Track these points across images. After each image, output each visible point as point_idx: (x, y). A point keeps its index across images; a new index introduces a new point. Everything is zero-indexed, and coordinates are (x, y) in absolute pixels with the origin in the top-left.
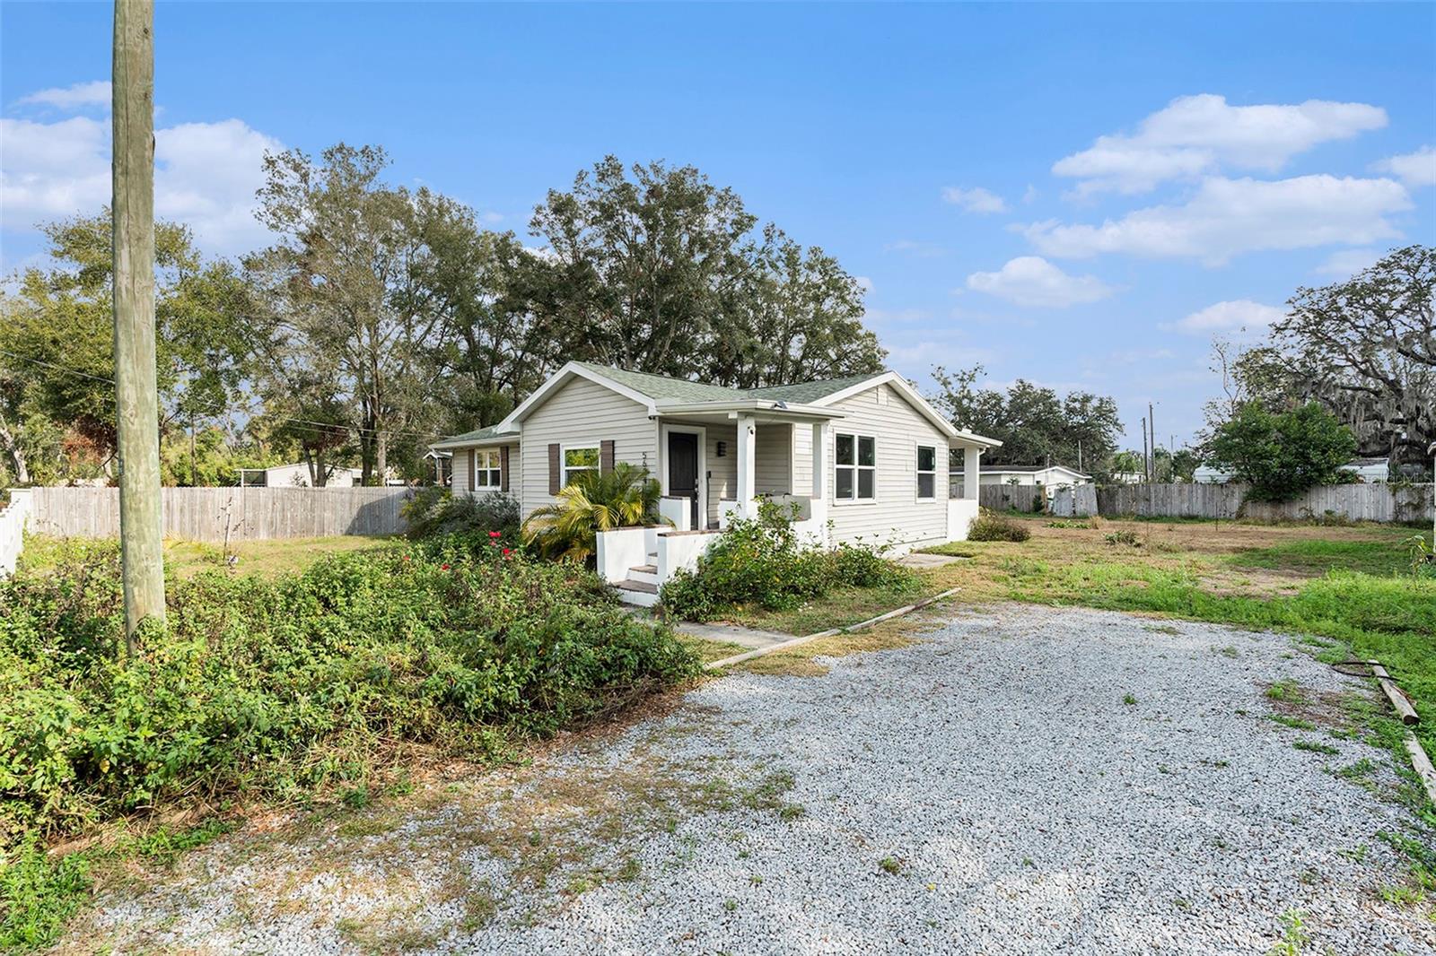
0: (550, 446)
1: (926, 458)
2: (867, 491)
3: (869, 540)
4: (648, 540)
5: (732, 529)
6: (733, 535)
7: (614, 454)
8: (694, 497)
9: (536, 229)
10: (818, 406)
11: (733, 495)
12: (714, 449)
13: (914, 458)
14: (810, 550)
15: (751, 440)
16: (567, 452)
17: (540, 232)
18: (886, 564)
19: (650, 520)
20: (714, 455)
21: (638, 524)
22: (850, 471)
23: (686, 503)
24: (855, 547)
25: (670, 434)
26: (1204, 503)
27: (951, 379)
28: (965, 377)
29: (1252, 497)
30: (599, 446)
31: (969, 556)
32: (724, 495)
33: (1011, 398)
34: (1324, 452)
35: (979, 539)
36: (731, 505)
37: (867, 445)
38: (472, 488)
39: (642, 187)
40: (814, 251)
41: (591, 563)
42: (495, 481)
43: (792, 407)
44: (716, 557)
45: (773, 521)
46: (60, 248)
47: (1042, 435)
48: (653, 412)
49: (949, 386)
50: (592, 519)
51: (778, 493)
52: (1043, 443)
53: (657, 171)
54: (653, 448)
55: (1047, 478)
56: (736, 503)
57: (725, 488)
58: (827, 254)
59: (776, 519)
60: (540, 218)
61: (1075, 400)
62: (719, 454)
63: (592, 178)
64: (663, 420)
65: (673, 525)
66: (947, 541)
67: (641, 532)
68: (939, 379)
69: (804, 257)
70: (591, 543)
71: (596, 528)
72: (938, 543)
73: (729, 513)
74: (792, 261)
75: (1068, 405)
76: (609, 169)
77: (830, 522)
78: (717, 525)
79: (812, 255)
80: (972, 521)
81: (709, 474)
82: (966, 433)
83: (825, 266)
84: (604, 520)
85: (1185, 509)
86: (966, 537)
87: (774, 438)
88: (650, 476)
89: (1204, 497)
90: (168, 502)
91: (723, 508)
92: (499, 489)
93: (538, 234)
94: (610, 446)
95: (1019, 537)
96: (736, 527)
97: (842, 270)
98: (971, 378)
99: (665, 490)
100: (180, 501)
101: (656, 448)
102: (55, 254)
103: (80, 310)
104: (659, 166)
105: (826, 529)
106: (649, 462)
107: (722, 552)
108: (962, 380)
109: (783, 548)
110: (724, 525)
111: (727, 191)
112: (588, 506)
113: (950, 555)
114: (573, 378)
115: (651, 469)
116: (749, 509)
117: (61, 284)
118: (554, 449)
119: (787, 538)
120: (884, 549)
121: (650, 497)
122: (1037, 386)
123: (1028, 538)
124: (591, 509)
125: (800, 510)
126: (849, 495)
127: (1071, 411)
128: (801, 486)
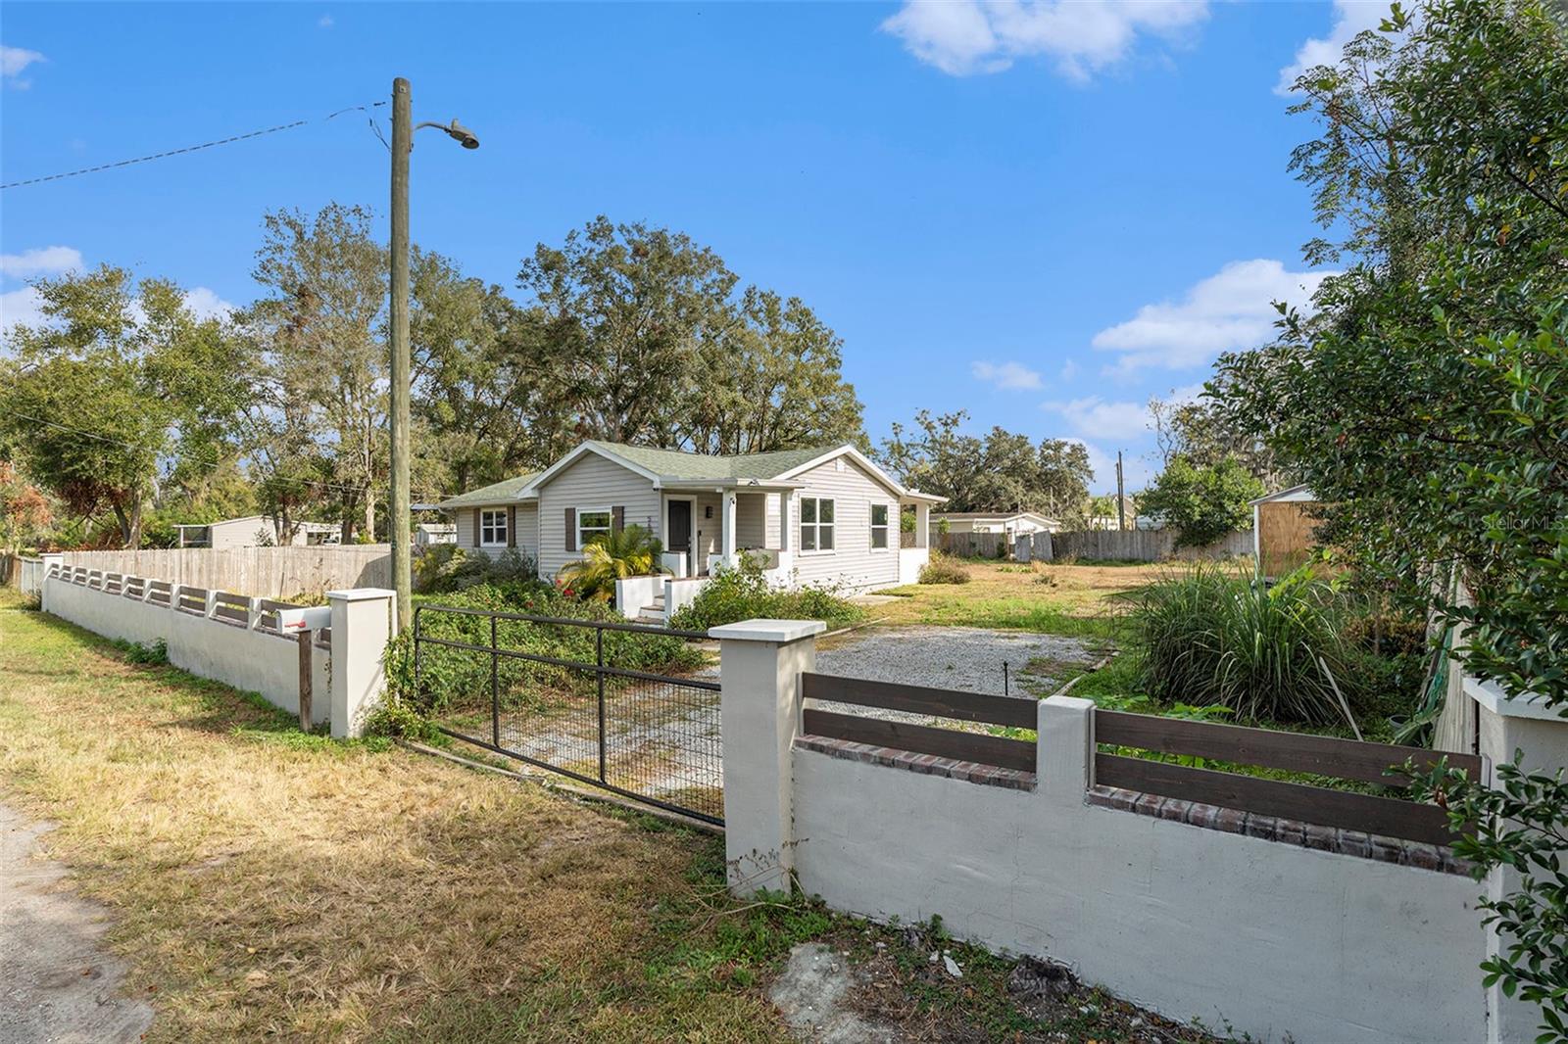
0: (566, 510)
1: (879, 514)
2: (827, 542)
3: (823, 583)
4: (656, 585)
5: (719, 576)
6: (719, 580)
7: (623, 518)
8: (689, 551)
9: (524, 282)
10: (781, 479)
11: (719, 550)
12: (704, 513)
13: (867, 516)
14: (778, 590)
15: (733, 507)
16: (582, 515)
17: (527, 284)
18: (834, 601)
19: (656, 570)
20: (703, 517)
21: (647, 574)
22: (813, 528)
23: (683, 556)
24: (813, 589)
25: (670, 502)
26: (1143, 548)
27: (936, 424)
28: (949, 421)
29: (1180, 543)
30: (610, 511)
31: (910, 596)
32: (712, 550)
33: (988, 445)
34: (1237, 502)
35: (926, 583)
36: (718, 558)
37: (827, 505)
38: (477, 545)
39: (628, 247)
40: (793, 302)
41: (613, 603)
42: (501, 537)
43: (762, 483)
44: (707, 596)
45: (749, 569)
46: (51, 305)
47: (1017, 482)
48: (657, 485)
49: (934, 431)
50: (613, 570)
51: (754, 548)
52: (1016, 490)
53: (640, 230)
54: (655, 514)
55: (1017, 524)
56: (721, 557)
57: (712, 544)
58: (806, 305)
59: (752, 569)
60: (529, 271)
61: (1048, 447)
62: (708, 516)
63: (582, 239)
64: (664, 491)
65: (673, 574)
66: (900, 584)
67: (649, 580)
68: (922, 423)
69: (784, 308)
70: (612, 589)
71: (616, 576)
72: (890, 587)
73: (717, 564)
74: (772, 314)
75: (1043, 452)
76: (600, 231)
77: (795, 570)
78: (707, 573)
79: (791, 306)
80: (922, 567)
81: (700, 533)
82: (915, 492)
83: (803, 317)
84: (622, 571)
85: (1127, 555)
86: (917, 581)
87: (751, 504)
88: (654, 536)
89: (1143, 542)
90: (187, 564)
91: (710, 562)
92: (506, 545)
93: (525, 287)
94: (620, 511)
95: (959, 580)
96: (723, 575)
97: (818, 320)
98: (955, 422)
99: (666, 548)
100: (198, 562)
101: (659, 513)
102: (47, 310)
103: (76, 370)
104: (641, 225)
105: (792, 575)
106: (652, 525)
107: (712, 592)
108: (946, 424)
109: (758, 588)
110: (712, 573)
111: (706, 251)
112: (608, 559)
113: (897, 595)
114: (588, 454)
115: (654, 530)
116: (734, 560)
117: (53, 341)
118: (570, 514)
119: (760, 582)
120: (834, 589)
121: (655, 551)
122: (1013, 432)
123: (968, 581)
124: (611, 562)
125: (772, 562)
126: (812, 547)
127: (1045, 458)
128: (772, 541)
